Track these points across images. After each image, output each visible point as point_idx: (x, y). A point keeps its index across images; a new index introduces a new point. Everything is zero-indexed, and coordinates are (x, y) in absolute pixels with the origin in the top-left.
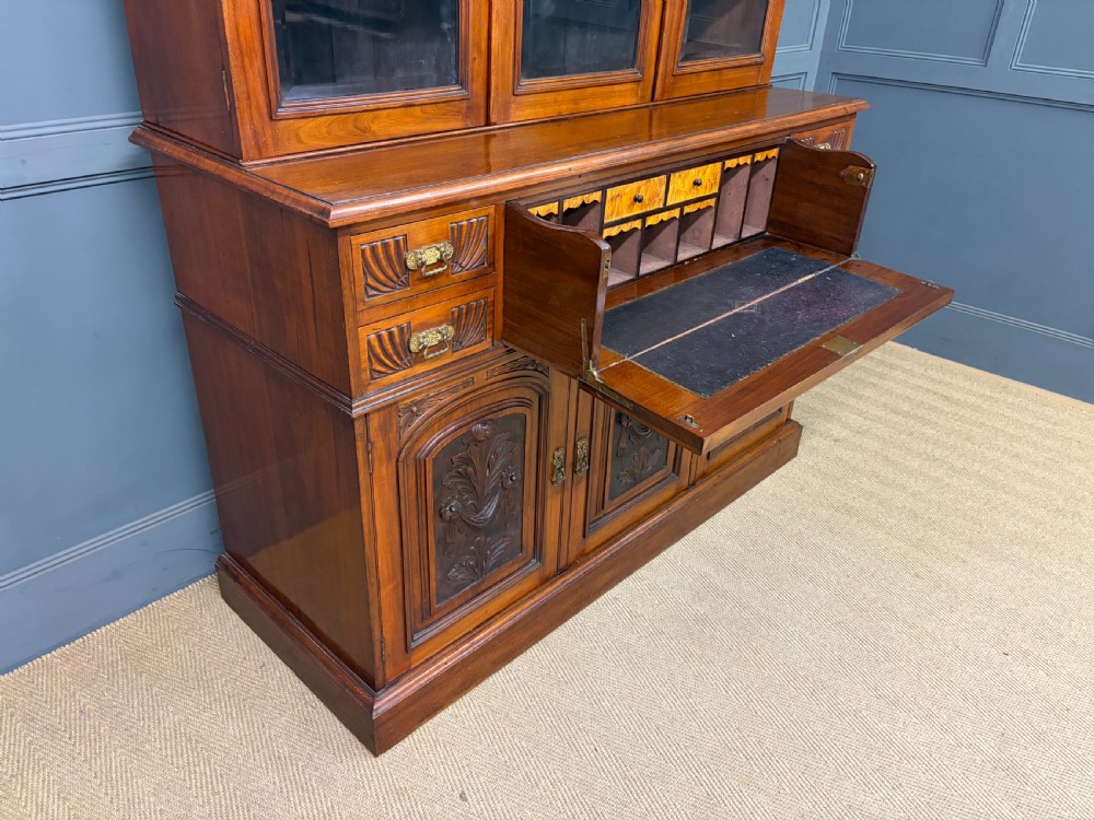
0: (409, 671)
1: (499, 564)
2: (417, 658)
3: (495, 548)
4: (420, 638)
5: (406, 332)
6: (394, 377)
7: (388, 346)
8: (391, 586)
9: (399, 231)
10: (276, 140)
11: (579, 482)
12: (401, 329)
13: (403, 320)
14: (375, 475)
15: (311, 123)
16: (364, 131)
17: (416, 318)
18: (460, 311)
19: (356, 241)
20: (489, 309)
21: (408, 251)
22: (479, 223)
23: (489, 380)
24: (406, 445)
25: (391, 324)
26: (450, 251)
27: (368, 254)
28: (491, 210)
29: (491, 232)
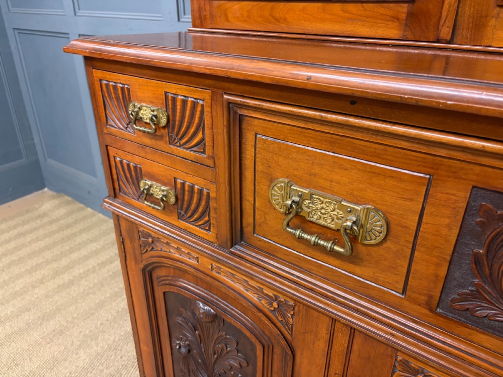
6: (133, 203)
7: (128, 174)
9: (122, 77)
12: (136, 169)
13: (136, 161)
15: (236, 6)
16: (278, 21)
17: (147, 166)
18: (183, 184)
19: (98, 74)
20: (213, 204)
21: (130, 101)
22: (194, 105)
23: (214, 274)
24: (145, 263)
25: (129, 157)
26: (164, 121)
27: (104, 87)
28: (207, 94)
29: (207, 121)
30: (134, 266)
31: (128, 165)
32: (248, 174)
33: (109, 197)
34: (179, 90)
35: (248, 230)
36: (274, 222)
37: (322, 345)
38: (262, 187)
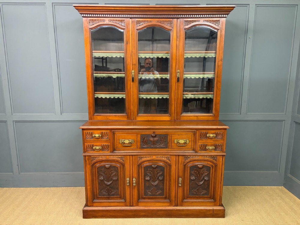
0: (93, 206)
1: (113, 195)
2: (95, 204)
3: (113, 191)
4: (95, 201)
5: (93, 146)
6: (91, 152)
7: (90, 147)
8: (89, 187)
9: (91, 131)
10: (93, 118)
11: (134, 188)
12: (92, 145)
13: (93, 144)
14: (87, 166)
15: (99, 116)
16: (108, 118)
17: (95, 144)
18: (103, 145)
19: (85, 131)
20: (109, 146)
21: (93, 134)
22: (107, 133)
23: (110, 158)
24: (92, 163)
25: (90, 144)
26: (101, 136)
27: (86, 133)
28: (109, 131)
29: (109, 134)
30: (88, 166)
31: (90, 145)
32: (116, 140)
33: (83, 153)
34: (104, 131)
35: (116, 148)
36: (120, 145)
37: (129, 161)
38: (118, 141)
